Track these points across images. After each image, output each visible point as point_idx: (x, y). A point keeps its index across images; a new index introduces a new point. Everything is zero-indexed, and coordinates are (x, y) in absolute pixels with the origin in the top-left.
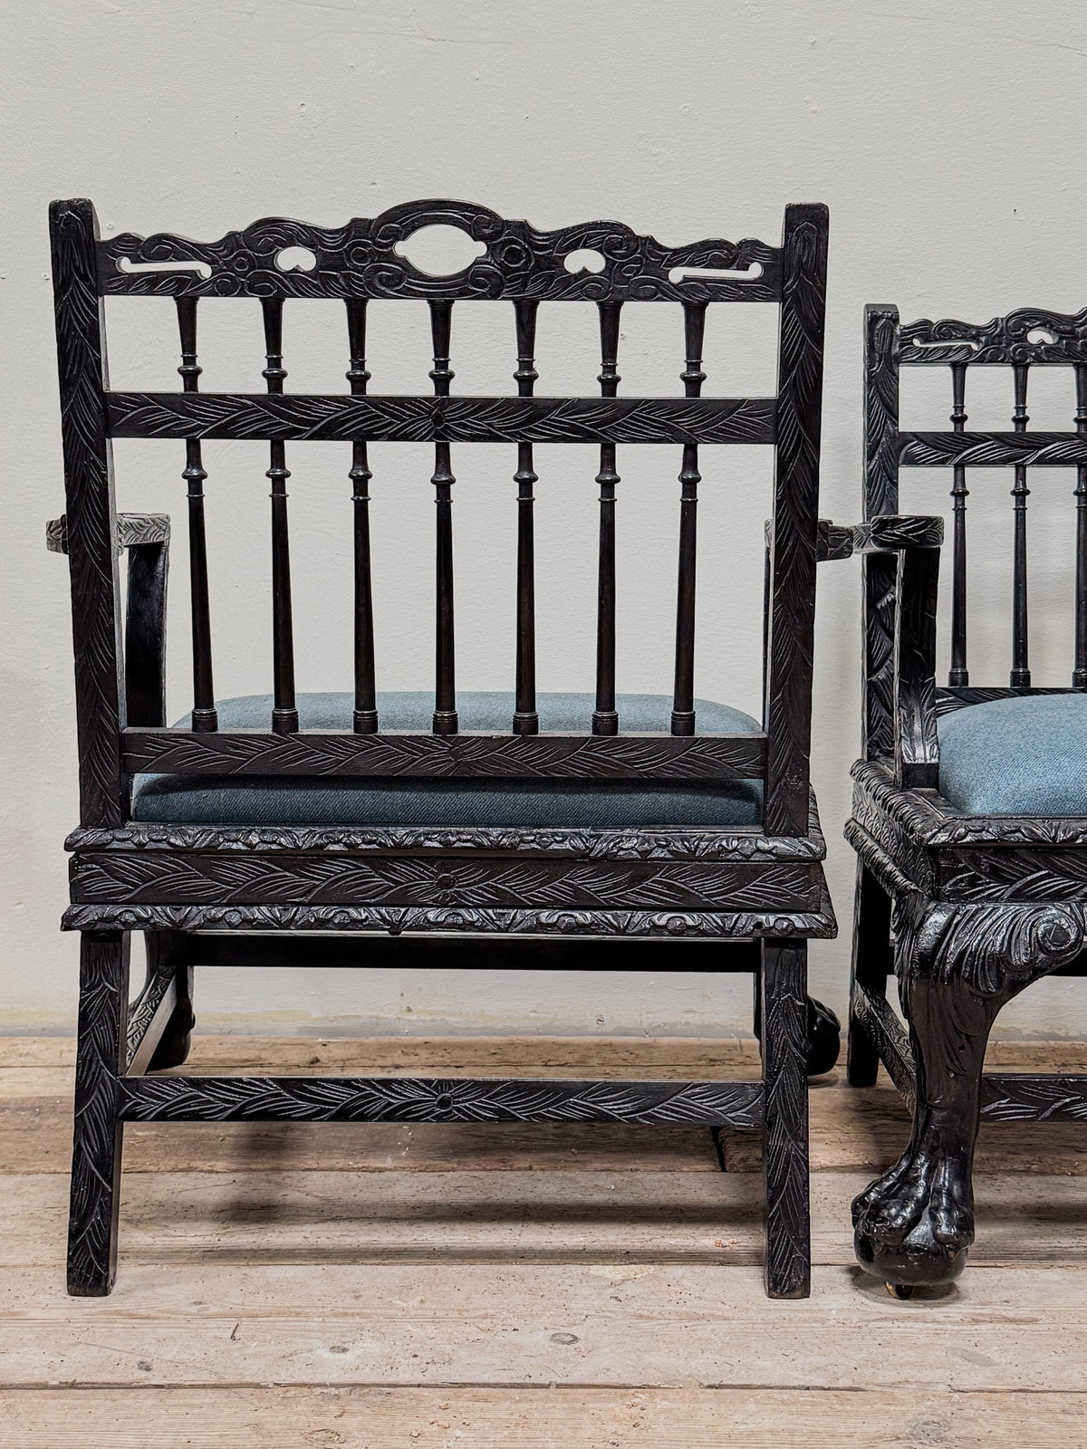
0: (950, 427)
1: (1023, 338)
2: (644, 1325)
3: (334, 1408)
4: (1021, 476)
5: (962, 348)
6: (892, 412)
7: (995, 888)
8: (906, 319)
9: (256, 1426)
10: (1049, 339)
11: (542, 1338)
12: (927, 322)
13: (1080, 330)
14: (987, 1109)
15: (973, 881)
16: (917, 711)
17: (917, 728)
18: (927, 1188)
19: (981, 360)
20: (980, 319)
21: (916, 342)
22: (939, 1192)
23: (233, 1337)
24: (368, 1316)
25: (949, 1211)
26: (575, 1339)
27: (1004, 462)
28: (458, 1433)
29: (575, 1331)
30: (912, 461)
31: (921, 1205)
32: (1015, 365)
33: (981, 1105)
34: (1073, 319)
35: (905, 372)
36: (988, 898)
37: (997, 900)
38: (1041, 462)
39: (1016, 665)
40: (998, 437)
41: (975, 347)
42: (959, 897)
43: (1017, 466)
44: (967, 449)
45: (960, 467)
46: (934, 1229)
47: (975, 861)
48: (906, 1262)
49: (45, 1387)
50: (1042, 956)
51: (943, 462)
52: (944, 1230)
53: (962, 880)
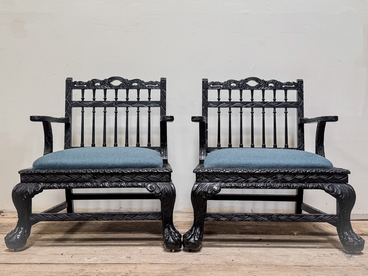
0: (217, 101)
1: (230, 85)
2: (143, 255)
3: (85, 267)
4: (230, 109)
5: (219, 87)
6: (207, 98)
7: (207, 180)
8: (209, 82)
9: (71, 269)
10: (235, 85)
11: (125, 257)
12: (213, 82)
13: (240, 83)
14: (206, 219)
15: (202, 179)
16: (203, 150)
17: (203, 153)
18: (194, 232)
19: (223, 89)
20: (222, 81)
21: (211, 86)
22: (196, 233)
23: (71, 257)
24: (96, 254)
25: (197, 236)
26: (130, 257)
27: (227, 107)
28: (105, 270)
29: (131, 256)
30: (210, 107)
31: (192, 235)
32: (229, 89)
33: (204, 218)
34: (239, 82)
35: (209, 90)
36: (205, 182)
37: (207, 182)
38: (233, 107)
39: (229, 143)
40: (225, 102)
41: (222, 86)
42: (200, 182)
43: (229, 108)
44: (220, 104)
45: (219, 108)
46: (194, 239)
47: (203, 175)
48: (189, 245)
49: (37, 264)
50: (213, 192)
51: (216, 107)
52: (196, 239)
53: (200, 179)
